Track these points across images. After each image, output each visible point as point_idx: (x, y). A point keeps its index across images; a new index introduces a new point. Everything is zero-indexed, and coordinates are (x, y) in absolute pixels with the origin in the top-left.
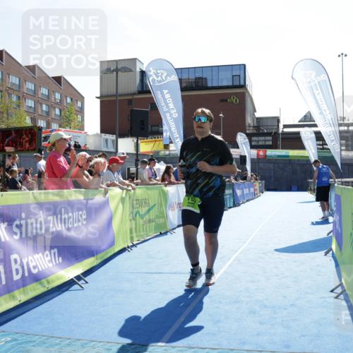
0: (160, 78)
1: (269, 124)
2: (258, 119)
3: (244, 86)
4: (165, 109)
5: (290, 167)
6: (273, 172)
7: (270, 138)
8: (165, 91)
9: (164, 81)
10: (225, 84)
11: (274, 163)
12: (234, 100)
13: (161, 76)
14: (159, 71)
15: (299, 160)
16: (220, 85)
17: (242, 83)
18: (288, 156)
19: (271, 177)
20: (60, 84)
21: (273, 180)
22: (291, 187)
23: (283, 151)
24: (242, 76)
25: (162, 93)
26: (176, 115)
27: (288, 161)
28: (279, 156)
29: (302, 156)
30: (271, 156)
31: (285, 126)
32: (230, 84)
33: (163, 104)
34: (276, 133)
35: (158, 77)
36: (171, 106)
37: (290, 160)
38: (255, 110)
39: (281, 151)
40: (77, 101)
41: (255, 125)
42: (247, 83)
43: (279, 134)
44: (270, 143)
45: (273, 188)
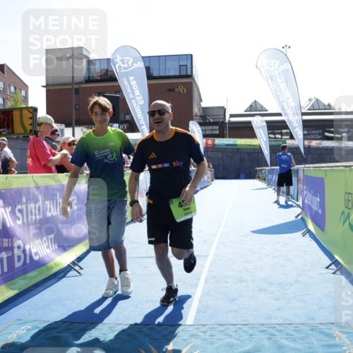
0: (126, 65)
1: (215, 114)
2: (203, 108)
3: (191, 76)
4: (131, 96)
5: (238, 156)
6: (221, 160)
7: (217, 127)
8: (131, 78)
9: (130, 68)
10: (172, 73)
11: (223, 152)
12: (181, 89)
13: (127, 63)
14: (125, 58)
15: (246, 149)
16: (167, 74)
17: (189, 73)
18: (236, 145)
19: (219, 166)
20: (4, 73)
21: (221, 168)
22: (239, 175)
23: (230, 139)
24: (189, 66)
25: (128, 80)
26: (142, 102)
27: (236, 150)
28: (227, 145)
29: (249, 145)
30: (219, 145)
31: (232, 116)
32: (177, 74)
33: (129, 91)
34: (223, 123)
35: (124, 63)
36: (137, 93)
37: (238, 149)
38: (201, 100)
39: (228, 139)
40: (21, 90)
41: (202, 114)
42: (194, 73)
43: (226, 123)
44: (217, 132)
45: (221, 176)
